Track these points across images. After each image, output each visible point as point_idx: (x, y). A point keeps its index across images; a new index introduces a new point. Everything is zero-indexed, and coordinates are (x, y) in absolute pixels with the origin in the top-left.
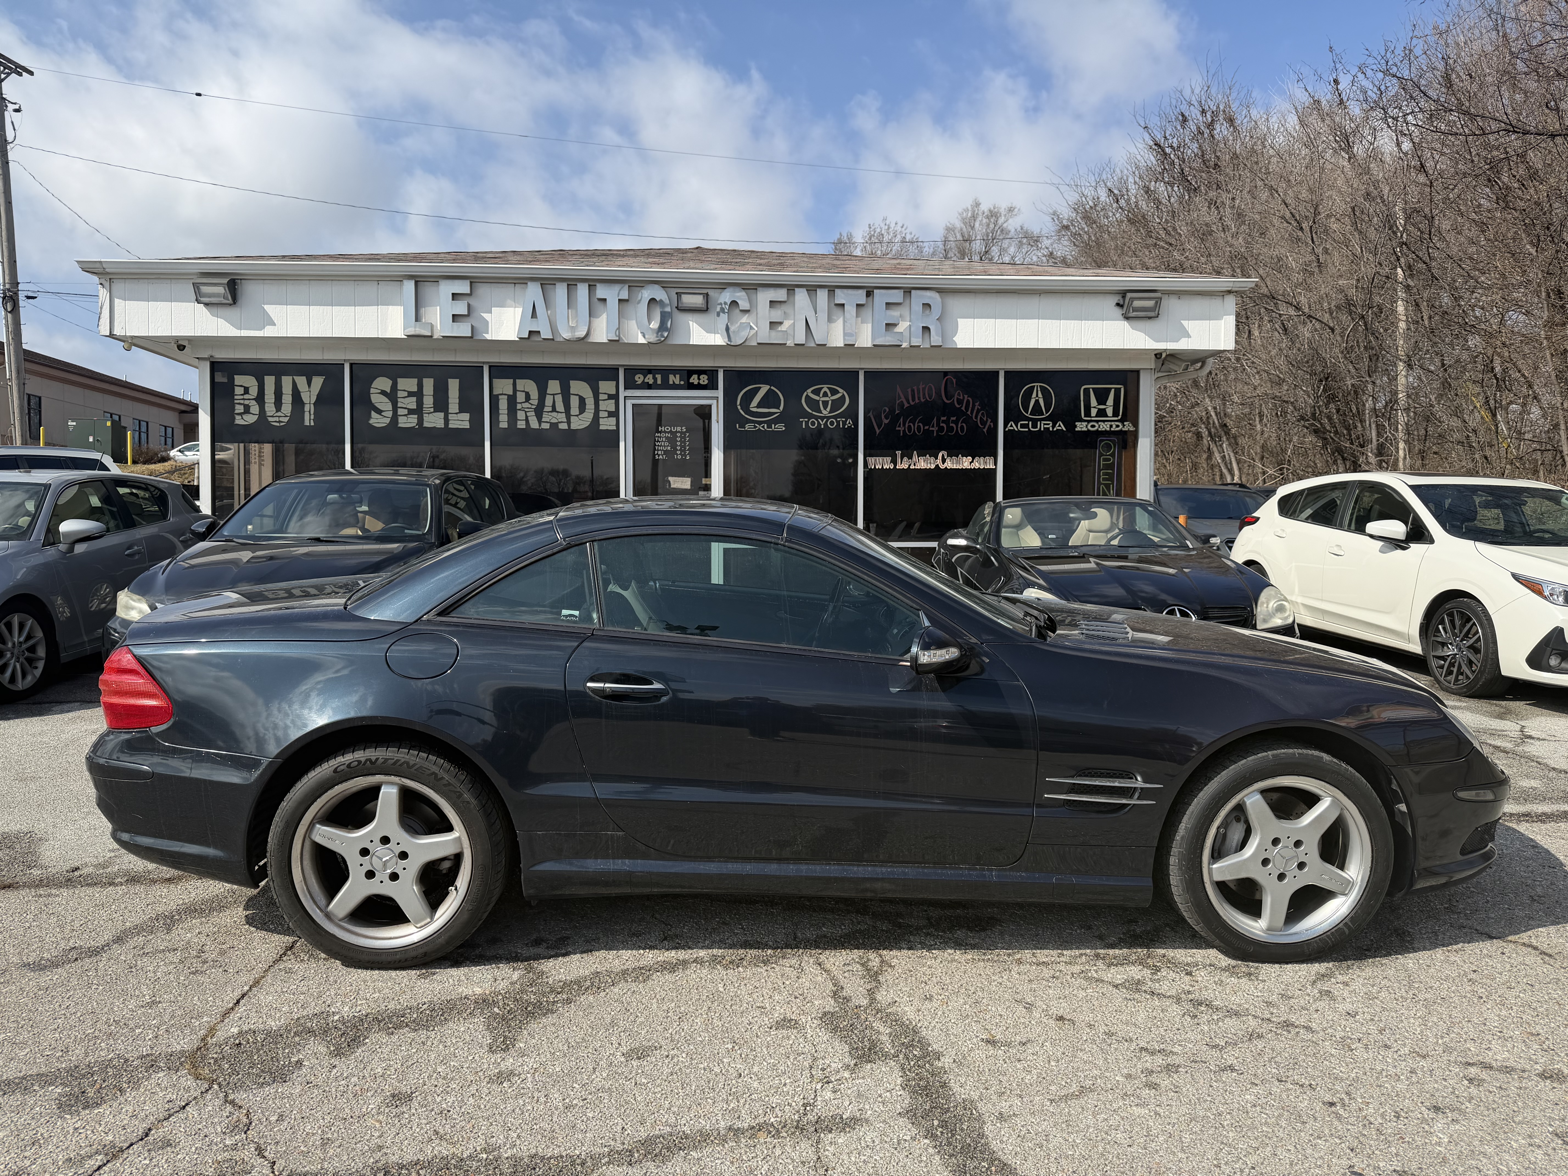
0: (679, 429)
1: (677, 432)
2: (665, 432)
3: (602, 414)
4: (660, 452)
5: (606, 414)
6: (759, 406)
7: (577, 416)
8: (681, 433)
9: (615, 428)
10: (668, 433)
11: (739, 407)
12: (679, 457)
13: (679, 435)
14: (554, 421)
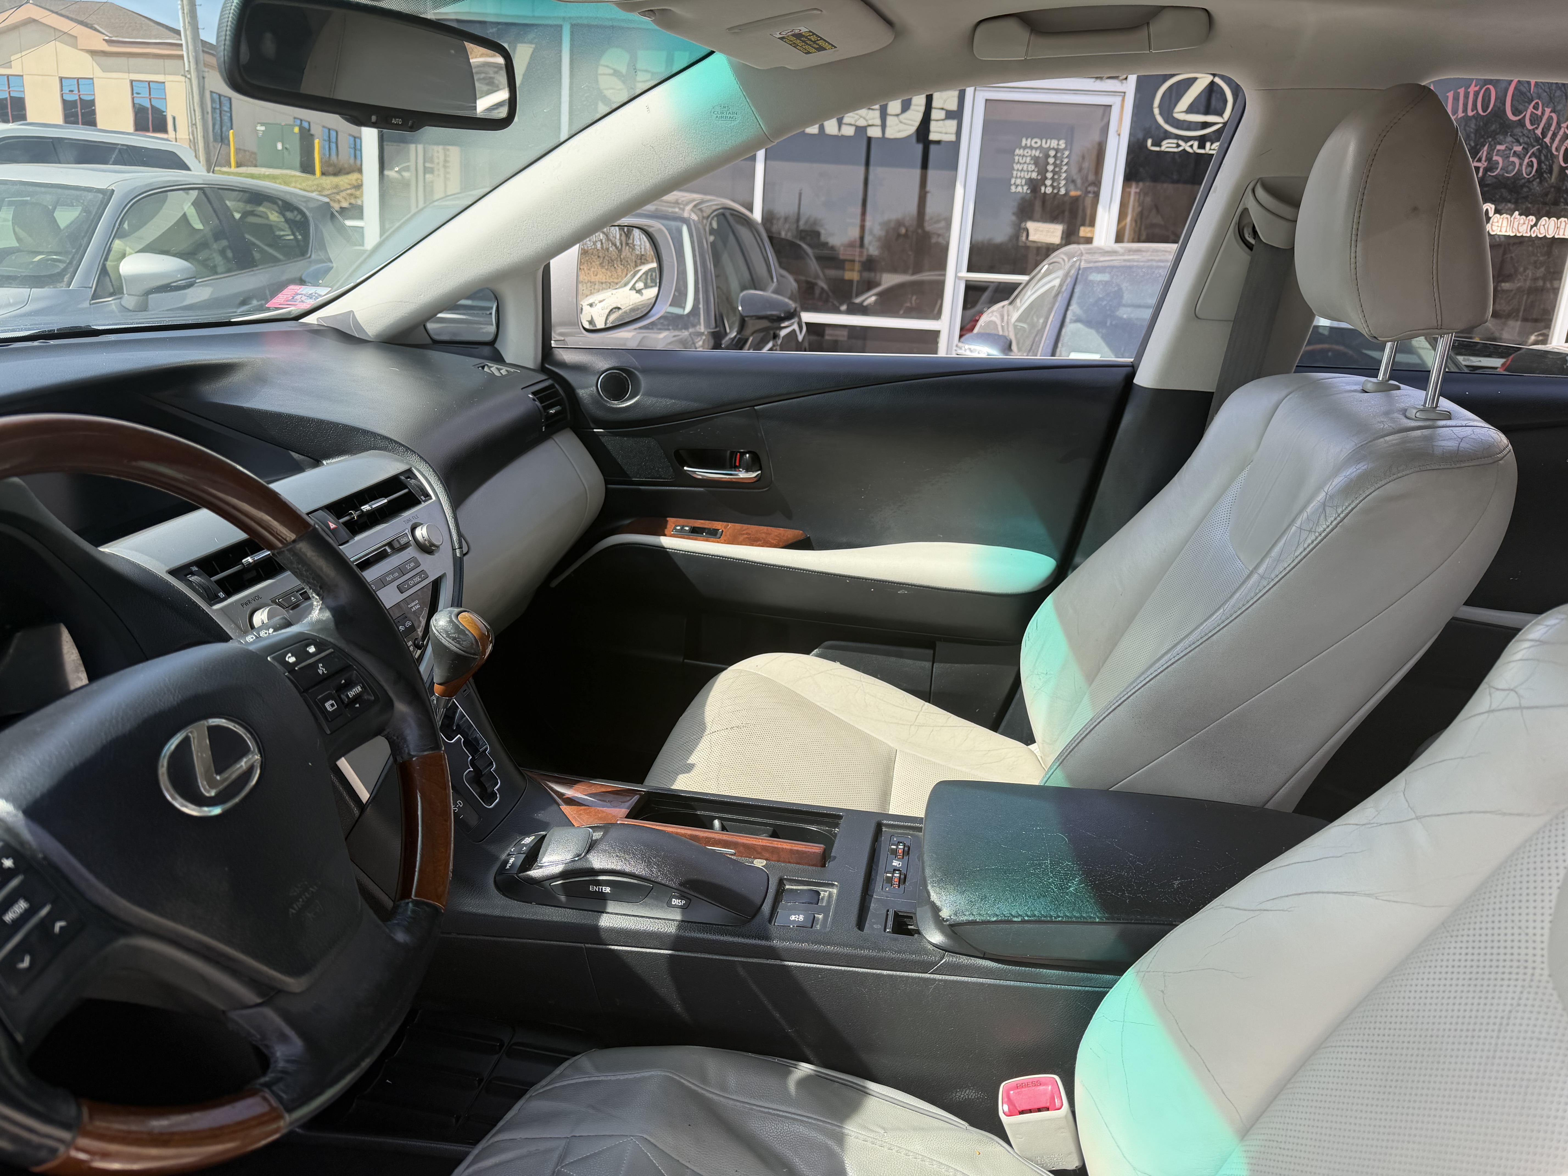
0: (1054, 143)
1: (1049, 149)
2: (1031, 148)
3: (935, 114)
4: (1018, 181)
5: (942, 114)
6: (1191, 110)
7: (897, 115)
8: (1057, 150)
9: (953, 138)
10: (1036, 149)
11: (1156, 111)
12: (1049, 190)
13: (1052, 153)
14: (862, 123)
